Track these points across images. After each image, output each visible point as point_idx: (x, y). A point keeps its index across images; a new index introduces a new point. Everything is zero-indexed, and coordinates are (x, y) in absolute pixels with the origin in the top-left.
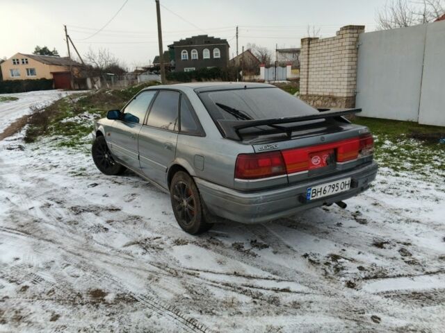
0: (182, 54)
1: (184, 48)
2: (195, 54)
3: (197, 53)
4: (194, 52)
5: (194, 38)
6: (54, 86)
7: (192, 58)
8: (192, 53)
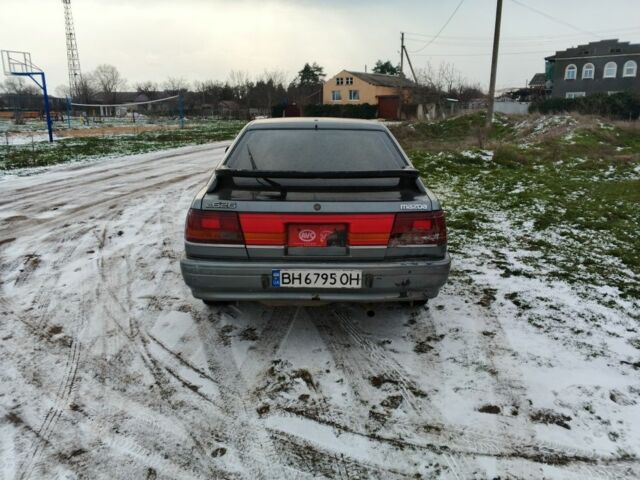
0: (567, 70)
1: (573, 62)
2: (589, 71)
3: (593, 69)
4: (588, 67)
5: (592, 45)
6: (377, 115)
7: (583, 77)
8: (584, 69)
